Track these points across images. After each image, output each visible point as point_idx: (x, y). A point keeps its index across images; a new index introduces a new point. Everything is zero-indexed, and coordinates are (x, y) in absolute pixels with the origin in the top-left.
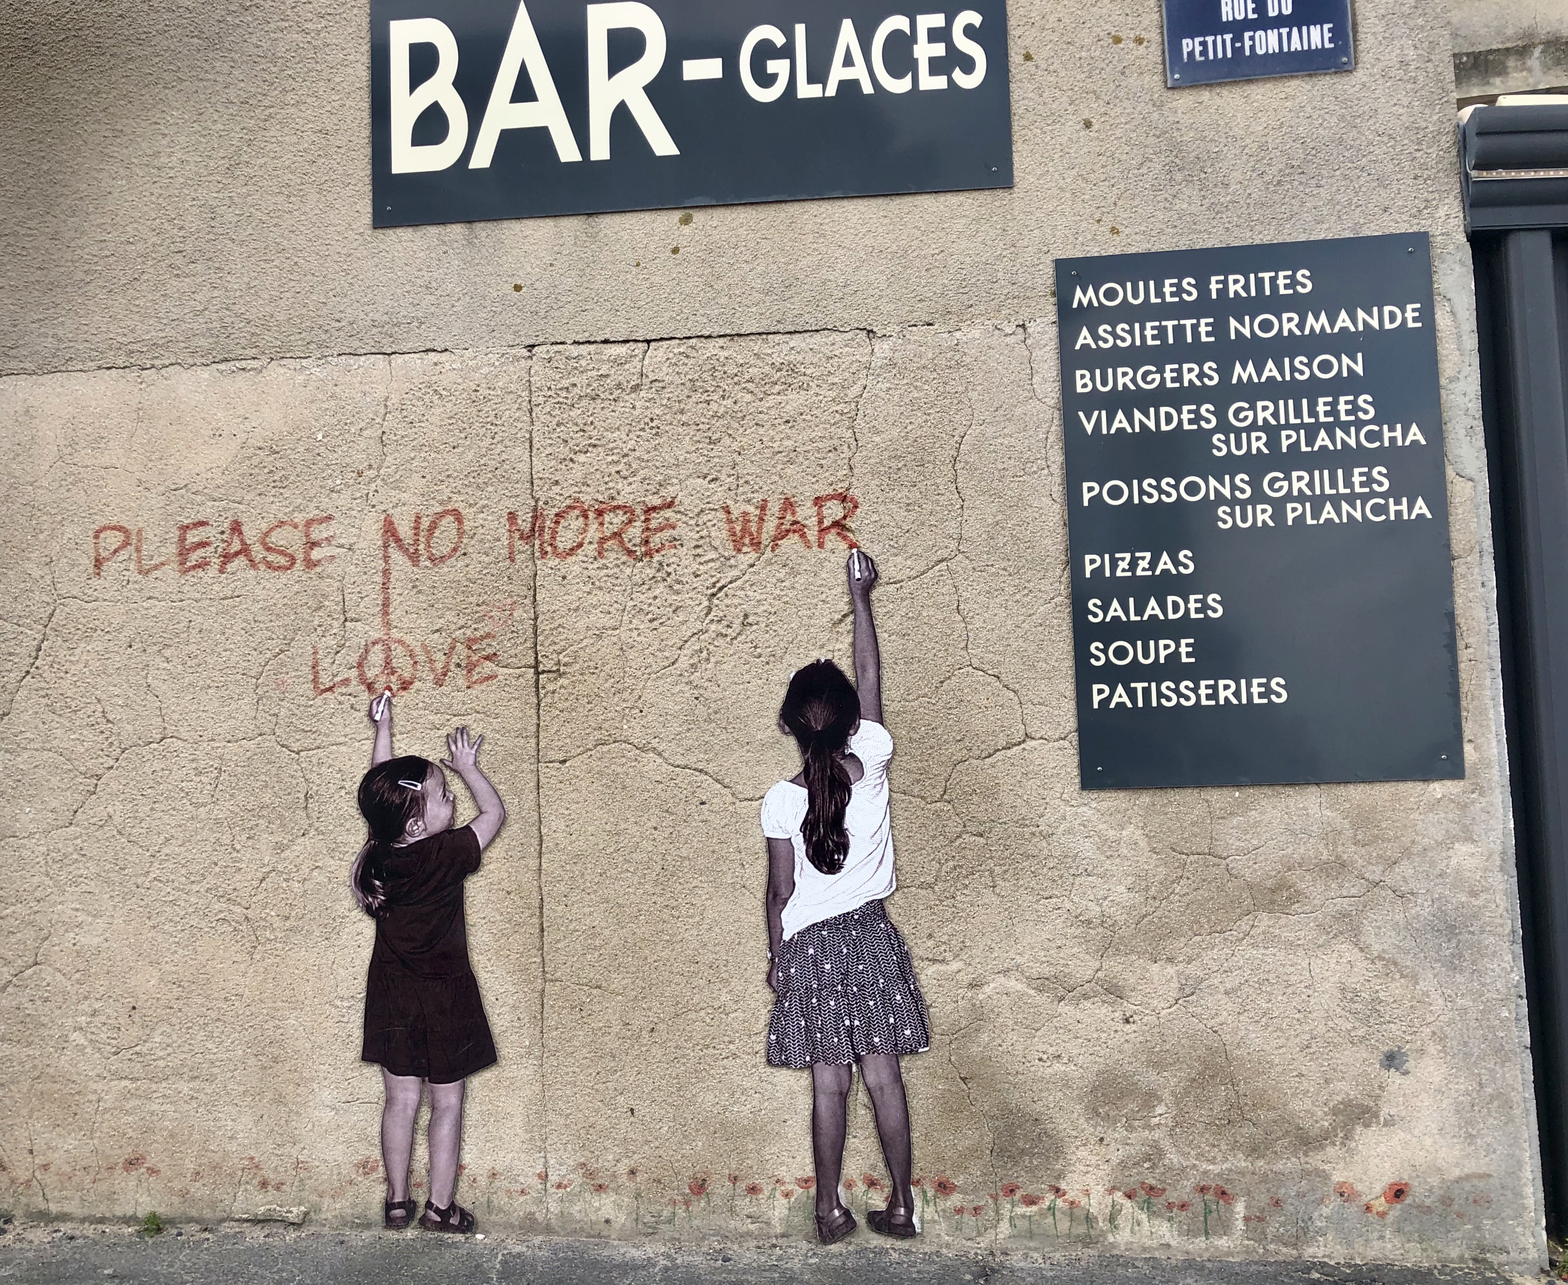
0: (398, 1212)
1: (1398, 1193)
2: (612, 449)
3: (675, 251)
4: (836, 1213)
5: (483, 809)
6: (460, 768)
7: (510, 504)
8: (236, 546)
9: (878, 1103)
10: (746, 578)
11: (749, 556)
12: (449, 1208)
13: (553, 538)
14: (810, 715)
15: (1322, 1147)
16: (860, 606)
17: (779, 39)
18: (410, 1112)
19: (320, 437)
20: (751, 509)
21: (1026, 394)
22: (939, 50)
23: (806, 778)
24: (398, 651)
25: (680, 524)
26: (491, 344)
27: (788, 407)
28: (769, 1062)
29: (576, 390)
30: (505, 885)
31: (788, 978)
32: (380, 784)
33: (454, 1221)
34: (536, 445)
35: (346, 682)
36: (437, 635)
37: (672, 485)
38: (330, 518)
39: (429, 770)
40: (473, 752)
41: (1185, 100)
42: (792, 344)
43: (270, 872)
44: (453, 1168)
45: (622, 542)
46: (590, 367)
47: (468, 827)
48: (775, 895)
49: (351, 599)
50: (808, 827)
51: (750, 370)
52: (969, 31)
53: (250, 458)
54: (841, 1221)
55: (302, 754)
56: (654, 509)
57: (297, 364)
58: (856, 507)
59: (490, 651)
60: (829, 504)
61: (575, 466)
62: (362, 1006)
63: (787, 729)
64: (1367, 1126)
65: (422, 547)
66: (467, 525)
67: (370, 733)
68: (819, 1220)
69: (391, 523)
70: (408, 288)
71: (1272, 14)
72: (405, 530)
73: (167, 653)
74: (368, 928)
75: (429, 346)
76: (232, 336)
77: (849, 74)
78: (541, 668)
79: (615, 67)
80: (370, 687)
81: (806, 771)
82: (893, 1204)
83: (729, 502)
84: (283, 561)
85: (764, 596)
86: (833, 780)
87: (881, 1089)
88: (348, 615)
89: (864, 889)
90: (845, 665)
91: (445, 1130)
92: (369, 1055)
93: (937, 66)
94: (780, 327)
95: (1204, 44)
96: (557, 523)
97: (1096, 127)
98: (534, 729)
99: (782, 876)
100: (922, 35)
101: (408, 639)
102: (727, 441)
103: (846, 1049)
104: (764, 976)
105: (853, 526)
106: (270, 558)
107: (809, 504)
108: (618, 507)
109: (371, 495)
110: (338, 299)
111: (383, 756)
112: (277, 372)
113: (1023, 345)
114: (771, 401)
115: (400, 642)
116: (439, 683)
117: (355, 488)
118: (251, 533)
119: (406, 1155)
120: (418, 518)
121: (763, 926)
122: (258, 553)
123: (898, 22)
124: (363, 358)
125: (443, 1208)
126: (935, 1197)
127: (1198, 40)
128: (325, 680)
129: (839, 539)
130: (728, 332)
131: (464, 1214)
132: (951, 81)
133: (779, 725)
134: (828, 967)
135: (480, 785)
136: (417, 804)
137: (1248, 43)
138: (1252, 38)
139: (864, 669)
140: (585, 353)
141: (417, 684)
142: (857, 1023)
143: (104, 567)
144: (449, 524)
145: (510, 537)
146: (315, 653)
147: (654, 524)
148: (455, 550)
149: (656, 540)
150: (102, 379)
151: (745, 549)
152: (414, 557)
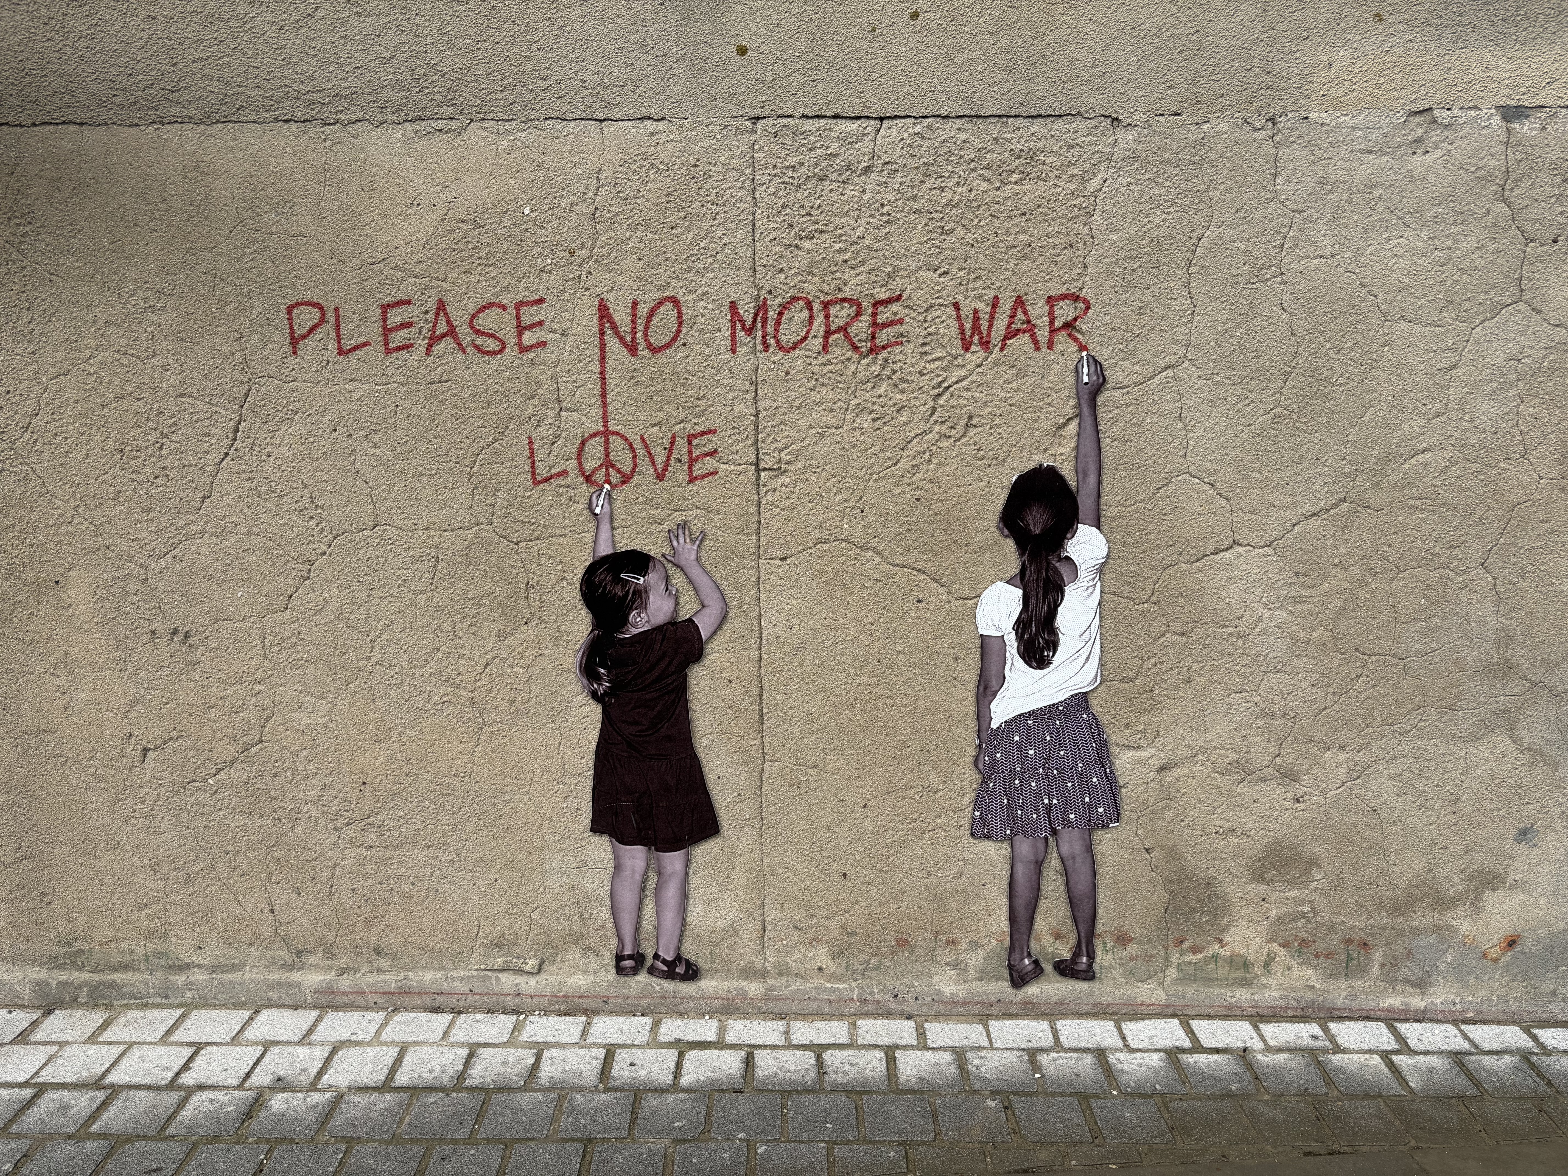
0: (628, 963)
1: (1512, 943)
2: (840, 236)
3: (915, 16)
4: (1027, 961)
5: (706, 603)
6: (683, 563)
7: (733, 293)
8: (442, 328)
9: (1070, 870)
10: (973, 378)
11: (977, 354)
12: (674, 961)
13: (776, 330)
14: (1030, 519)
15: (1455, 907)
16: (1086, 410)
18: (638, 877)
19: (527, 211)
20: (981, 306)
21: (1269, 195)
23: (1022, 579)
24: (616, 443)
25: (907, 319)
26: (711, 115)
27: (1026, 198)
28: (973, 835)
29: (803, 169)
30: (726, 674)
31: (994, 760)
32: (601, 575)
33: (680, 970)
34: (760, 228)
35: (564, 473)
36: (656, 429)
37: (902, 277)
38: (541, 301)
39: (651, 564)
40: (695, 548)
42: (1033, 130)
43: (494, 658)
44: (679, 925)
45: (847, 336)
46: (818, 145)
47: (690, 620)
48: (986, 688)
49: (569, 387)
50: (1021, 626)
51: (988, 156)
53: (452, 232)
54: (1030, 968)
55: (521, 545)
56: (882, 302)
58: (1088, 308)
59: (710, 447)
60: (1061, 304)
61: (800, 253)
62: (589, 783)
63: (1006, 531)
64: (1494, 889)
65: (639, 335)
66: (687, 313)
67: (591, 526)
68: (1011, 967)
69: (606, 308)
70: (620, 44)
72: (621, 316)
73: (376, 438)
74: (594, 712)
75: (645, 112)
76: (426, 91)
78: (762, 465)
80: (588, 479)
82: (1076, 955)
83: (959, 297)
84: (493, 345)
85: (990, 398)
86: (1047, 581)
87: (1074, 858)
88: (564, 405)
89: (1070, 683)
90: (1067, 470)
91: (671, 893)
92: (597, 827)
94: (1023, 111)
96: (780, 314)
98: (755, 526)
99: (993, 670)
101: (625, 431)
102: (960, 231)
103: (1044, 823)
104: (972, 760)
105: (1084, 327)
106: (480, 341)
107: (1041, 302)
108: (844, 300)
109: (584, 277)
110: (543, 53)
111: (605, 550)
112: (476, 135)
113: (1270, 142)
114: (1008, 190)
115: (616, 433)
116: (660, 477)
117: (567, 268)
118: (458, 314)
119: (634, 915)
120: (635, 303)
121: (972, 714)
122: (466, 336)
124: (572, 124)
125: (669, 959)
126: (1114, 947)
128: (542, 471)
129: (1069, 340)
130: (967, 112)
131: (689, 965)
133: (999, 528)
134: (1031, 752)
135: (703, 581)
136: (640, 597)
139: (1085, 474)
140: (813, 129)
141: (637, 478)
142: (1055, 801)
143: (300, 345)
144: (667, 312)
145: (733, 328)
146: (531, 443)
147: (881, 319)
148: (674, 340)
149: (882, 337)
150: (280, 132)
151: (974, 348)
152: (631, 346)
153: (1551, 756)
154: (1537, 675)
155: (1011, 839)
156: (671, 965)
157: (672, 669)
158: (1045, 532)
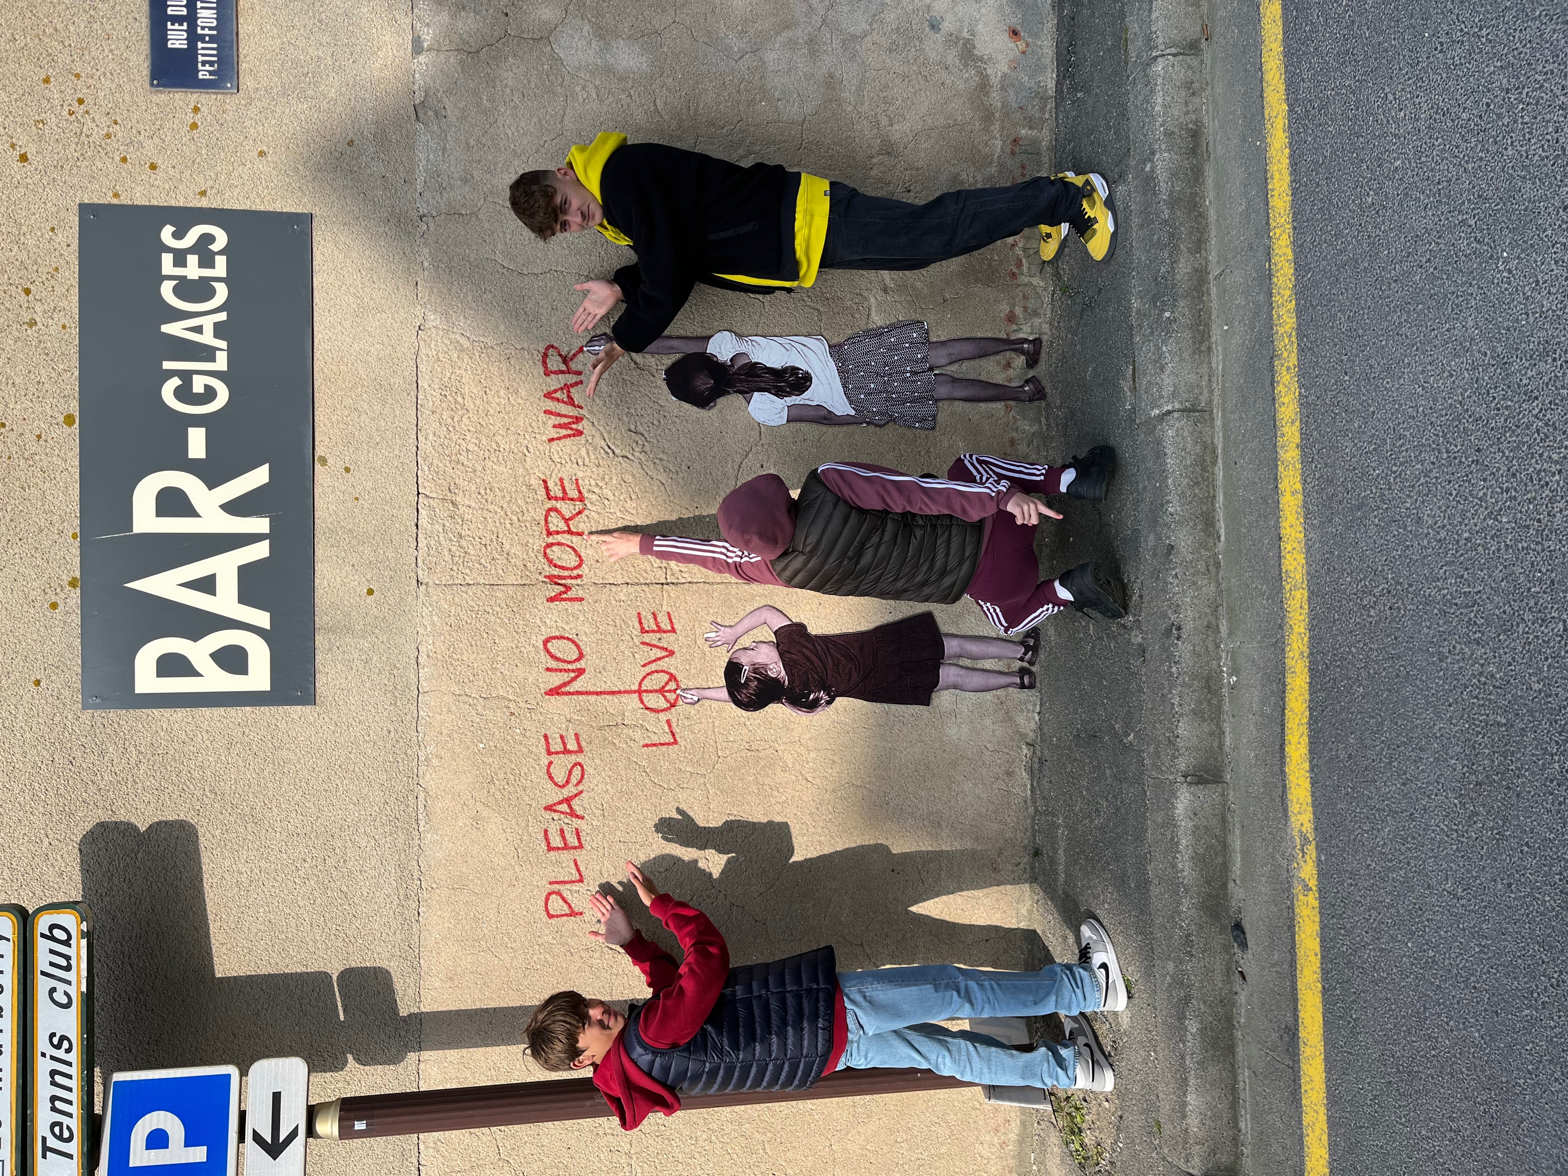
0: (1026, 680)
1: (1015, 33)
2: (501, 523)
3: (347, 470)
4: (1026, 389)
5: (763, 621)
6: (734, 638)
7: (540, 600)
8: (564, 807)
9: (959, 358)
10: (601, 428)
11: (585, 426)
12: (1024, 646)
13: (567, 569)
14: (703, 387)
15: (987, 76)
17: (175, 382)
18: (963, 672)
19: (482, 745)
20: (551, 422)
21: (474, 219)
22: (193, 260)
23: (747, 393)
24: (647, 685)
25: (559, 476)
26: (415, 614)
27: (475, 391)
28: (933, 428)
29: (454, 549)
30: (814, 607)
32: (742, 697)
34: (495, 580)
35: (668, 722)
36: (637, 656)
37: (529, 479)
38: (546, 737)
39: (735, 661)
40: (722, 629)
41: (247, 81)
42: (426, 386)
43: (802, 775)
44: (998, 642)
45: (571, 519)
46: (437, 538)
47: (775, 633)
48: (825, 418)
49: (607, 719)
50: (780, 393)
51: (444, 418)
52: (178, 235)
53: (496, 799)
54: (1032, 386)
55: (720, 754)
56: (548, 494)
57: (423, 767)
58: (552, 346)
59: (650, 617)
60: (549, 365)
61: (512, 551)
62: (893, 707)
63: (712, 404)
64: (975, 48)
65: (570, 667)
66: (555, 633)
67: (706, 703)
68: (1031, 400)
69: (551, 690)
70: (365, 678)
71: (185, 13)
72: (557, 679)
75: (414, 661)
76: (398, 816)
77: (209, 330)
78: (663, 580)
79: (189, 511)
81: (742, 392)
82: (1022, 352)
83: (544, 438)
84: (577, 771)
85: (616, 416)
86: (748, 375)
87: (950, 355)
88: (619, 721)
89: (821, 357)
92: (925, 701)
93: (207, 261)
94: (413, 394)
95: (204, 63)
96: (556, 566)
97: (265, 149)
98: (707, 586)
99: (812, 413)
100: (179, 271)
101: (639, 678)
102: (498, 438)
103: (924, 376)
104: (877, 429)
105: (566, 349)
106: (574, 780)
107: (548, 379)
108: (546, 520)
109: (529, 706)
110: (371, 732)
111: (724, 694)
112: (429, 779)
113: (437, 218)
114: (469, 404)
115: (640, 684)
116: (671, 653)
117: (523, 718)
118: (556, 795)
119: (990, 675)
120: (548, 669)
121: (845, 428)
122: (570, 790)
123: (167, 290)
124: (421, 713)
125: (1023, 650)
126: (1017, 324)
127: (200, 67)
128: (667, 738)
129: (575, 360)
130: (414, 433)
132: (220, 253)
133: (709, 409)
134: (872, 386)
135: (746, 624)
136: (757, 669)
137: (206, 31)
138: (203, 28)
139: (671, 348)
140: (425, 542)
141: (672, 671)
142: (908, 368)
143: (577, 908)
144: (553, 646)
145: (565, 600)
146: (647, 746)
147: (560, 494)
148: (573, 642)
149: (572, 493)
150: (427, 919)
151: (580, 428)
152: (581, 672)
153: (877, 9)
154: (817, 20)
155: (937, 401)
156: (1028, 649)
157: (810, 646)
158: (712, 375)
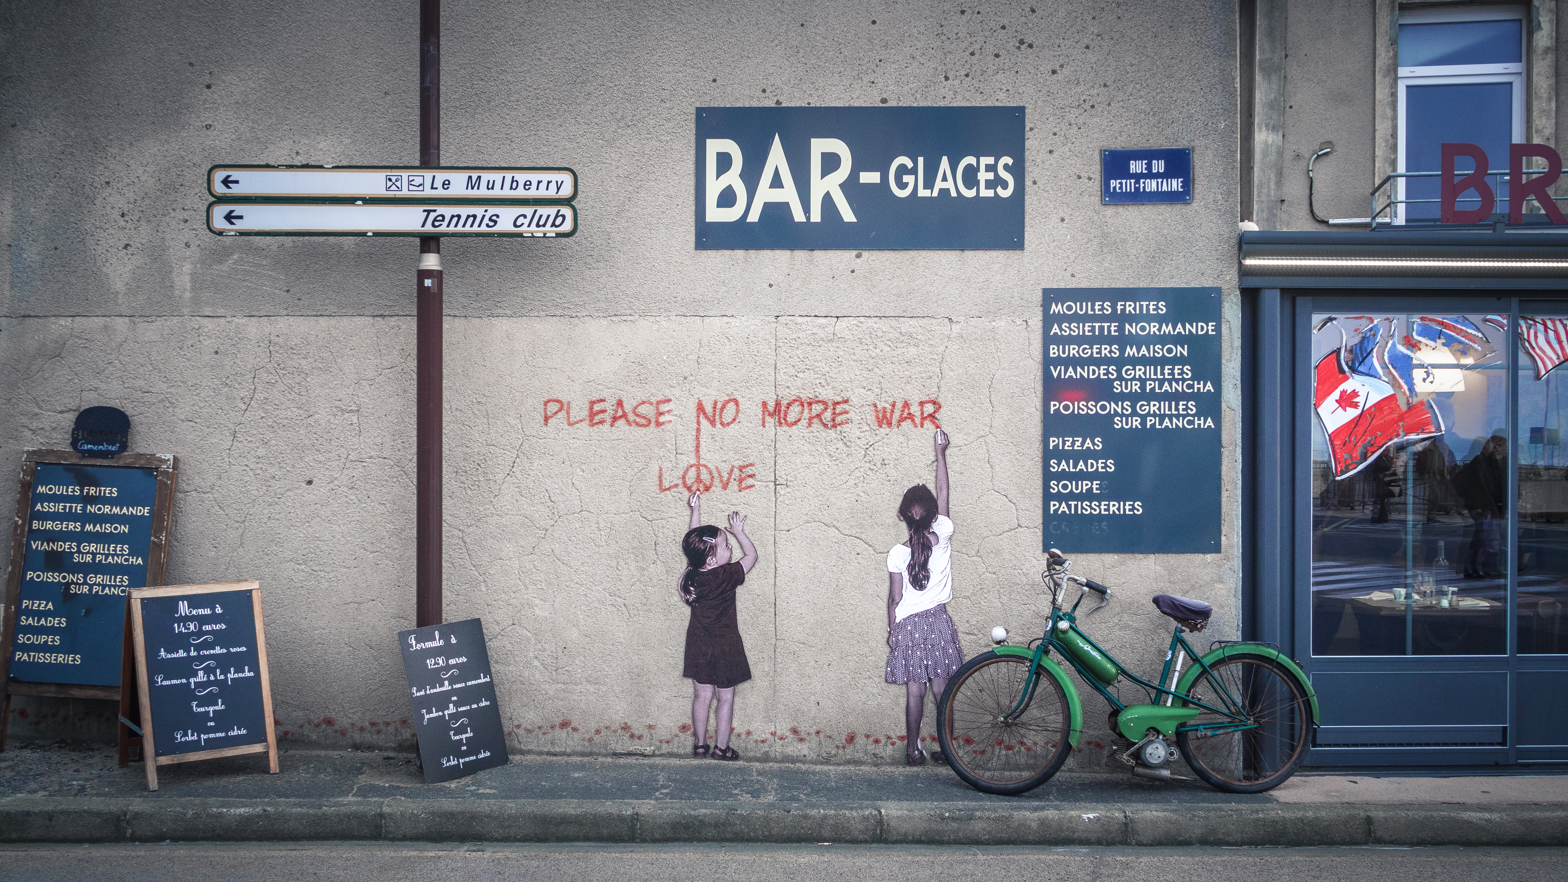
0: (701, 750)
2: (817, 372)
3: (853, 271)
6: (735, 532)
7: (764, 397)
8: (620, 413)
10: (884, 441)
11: (885, 430)
13: (786, 416)
16: (940, 458)
17: (910, 164)
18: (707, 702)
19: (665, 358)
20: (887, 406)
21: (1026, 355)
22: (991, 176)
23: (911, 542)
24: (703, 471)
25: (851, 411)
26: (756, 314)
27: (908, 355)
28: (886, 681)
29: (800, 340)
30: (757, 591)
31: (897, 640)
33: (729, 755)
34: (778, 368)
35: (676, 486)
36: (723, 464)
37: (848, 391)
38: (669, 400)
41: (1110, 211)
42: (911, 323)
45: (821, 420)
46: (807, 329)
47: (738, 562)
48: (893, 600)
49: (680, 443)
50: (911, 567)
51: (889, 335)
52: (1006, 167)
53: (628, 367)
55: (653, 522)
56: (838, 403)
57: (652, 319)
58: (940, 407)
59: (751, 473)
60: (927, 405)
61: (798, 379)
65: (717, 417)
66: (741, 407)
67: (689, 512)
69: (702, 404)
71: (1154, 171)
72: (709, 409)
73: (583, 467)
74: (687, 611)
75: (724, 313)
76: (618, 302)
77: (944, 185)
78: (778, 483)
79: (825, 173)
80: (689, 489)
81: (911, 539)
83: (876, 401)
84: (644, 422)
85: (893, 451)
86: (923, 544)
88: (678, 451)
90: (931, 487)
91: (725, 710)
92: (687, 673)
93: (989, 185)
94: (905, 314)
95: (1121, 183)
96: (788, 408)
97: (1066, 221)
98: (773, 514)
99: (896, 591)
100: (982, 168)
101: (709, 465)
102: (876, 370)
103: (924, 675)
104: (886, 639)
105: (938, 417)
106: (638, 420)
107: (917, 404)
108: (819, 402)
109: (691, 389)
110: (675, 286)
111: (695, 525)
112: (642, 323)
113: (1025, 331)
114: (899, 351)
115: (705, 466)
116: (725, 488)
117: (683, 385)
118: (628, 407)
120: (716, 402)
121: (886, 616)
122: (631, 417)
123: (970, 160)
124: (689, 318)
127: (1118, 181)
128: (666, 484)
130: (879, 315)
131: (734, 752)
132: (996, 193)
135: (745, 541)
136: (713, 548)
137: (1142, 185)
138: (1144, 183)
140: (805, 322)
141: (713, 488)
143: (550, 421)
144: (731, 405)
145: (763, 414)
146: (661, 470)
147: (837, 411)
148: (734, 420)
149: (839, 419)
150: (548, 321)
151: (884, 426)
152: (713, 423)
155: (907, 684)
157: (728, 588)
158: (922, 518)
